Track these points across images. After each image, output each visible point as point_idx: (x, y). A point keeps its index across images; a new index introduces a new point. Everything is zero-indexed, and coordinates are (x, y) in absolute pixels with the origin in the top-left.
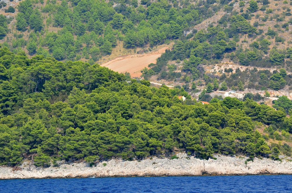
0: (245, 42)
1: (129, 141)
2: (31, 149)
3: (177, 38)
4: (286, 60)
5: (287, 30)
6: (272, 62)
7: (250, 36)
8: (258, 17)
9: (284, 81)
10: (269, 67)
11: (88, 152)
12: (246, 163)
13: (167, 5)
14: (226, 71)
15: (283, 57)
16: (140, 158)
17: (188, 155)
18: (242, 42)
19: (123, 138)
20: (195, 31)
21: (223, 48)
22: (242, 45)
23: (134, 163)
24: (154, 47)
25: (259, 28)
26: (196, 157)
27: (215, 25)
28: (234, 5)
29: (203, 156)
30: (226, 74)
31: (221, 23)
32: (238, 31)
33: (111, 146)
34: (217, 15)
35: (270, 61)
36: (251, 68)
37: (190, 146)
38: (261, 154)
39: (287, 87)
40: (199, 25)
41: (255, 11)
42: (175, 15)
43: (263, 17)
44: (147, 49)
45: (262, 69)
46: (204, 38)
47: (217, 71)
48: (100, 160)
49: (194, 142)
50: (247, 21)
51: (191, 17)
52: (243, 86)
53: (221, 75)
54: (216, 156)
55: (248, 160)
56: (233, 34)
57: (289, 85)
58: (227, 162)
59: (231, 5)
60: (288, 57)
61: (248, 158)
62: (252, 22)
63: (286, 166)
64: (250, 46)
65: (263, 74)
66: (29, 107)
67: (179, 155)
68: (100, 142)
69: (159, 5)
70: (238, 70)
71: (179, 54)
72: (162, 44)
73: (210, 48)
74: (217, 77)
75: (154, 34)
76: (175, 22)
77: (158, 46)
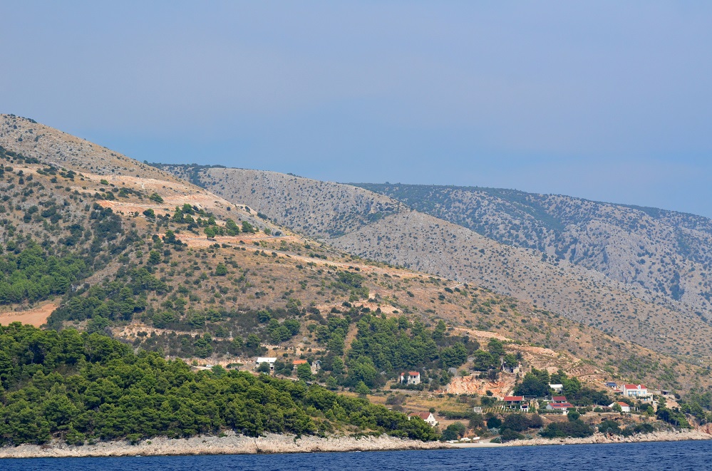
0: (154, 300)
1: (175, 418)
2: (58, 426)
3: (63, 293)
4: (206, 322)
5: (200, 287)
6: (191, 325)
7: (159, 293)
8: (162, 270)
9: (211, 348)
10: (189, 331)
11: (129, 429)
12: (295, 441)
13: (42, 253)
14: (139, 334)
15: (203, 319)
16: (187, 436)
17: (237, 433)
18: (151, 300)
19: (169, 415)
20: (87, 286)
21: (132, 307)
22: (151, 304)
23: (182, 441)
24: (35, 304)
25: (167, 283)
26: (246, 434)
27: (111, 280)
28: (130, 255)
29: (253, 433)
30: (140, 338)
31: (118, 276)
32: (144, 287)
33: (155, 423)
34: (110, 266)
35: (190, 324)
36: (169, 332)
37: (240, 423)
38: (308, 432)
39: (215, 355)
40: (90, 278)
41: (158, 263)
42: (58, 265)
43: (169, 270)
44: (26, 305)
45: (181, 333)
46: (104, 294)
47: (129, 334)
48: (142, 438)
49: (243, 419)
50: (152, 275)
51: (77, 268)
52: (164, 353)
53: (133, 340)
54: (265, 434)
55: (296, 438)
56: (138, 291)
57: (217, 352)
58: (277, 440)
59: (125, 255)
60: (208, 319)
61: (296, 435)
62: (158, 276)
63: (334, 443)
64: (162, 305)
65: (186, 339)
66: (39, 380)
67: (226, 432)
68: (142, 419)
69: (33, 252)
70: (153, 334)
71: (75, 313)
72: (44, 299)
73: (116, 307)
74: (130, 341)
75: (35, 288)
76: (57, 274)
77: (40, 303)
